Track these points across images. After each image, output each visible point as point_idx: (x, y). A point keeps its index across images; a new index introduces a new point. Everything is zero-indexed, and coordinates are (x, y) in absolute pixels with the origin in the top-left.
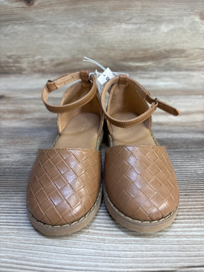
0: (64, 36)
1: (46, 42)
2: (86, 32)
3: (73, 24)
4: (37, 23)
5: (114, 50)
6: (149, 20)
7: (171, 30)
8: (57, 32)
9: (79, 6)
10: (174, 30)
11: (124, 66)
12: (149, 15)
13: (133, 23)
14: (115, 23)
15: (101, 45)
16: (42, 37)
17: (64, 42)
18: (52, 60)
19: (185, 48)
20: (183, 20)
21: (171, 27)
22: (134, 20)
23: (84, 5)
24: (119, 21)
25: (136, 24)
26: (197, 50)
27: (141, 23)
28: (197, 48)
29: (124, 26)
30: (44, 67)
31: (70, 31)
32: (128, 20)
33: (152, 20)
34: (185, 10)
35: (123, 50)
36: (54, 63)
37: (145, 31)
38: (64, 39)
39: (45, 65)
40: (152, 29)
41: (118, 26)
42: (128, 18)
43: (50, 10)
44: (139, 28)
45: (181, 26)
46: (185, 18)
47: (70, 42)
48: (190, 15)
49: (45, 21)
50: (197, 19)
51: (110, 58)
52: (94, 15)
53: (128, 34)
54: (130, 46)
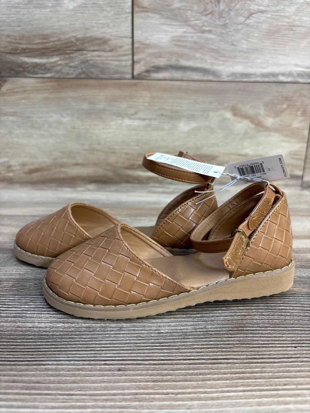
0: (42, 132)
1: (15, 140)
2: (74, 128)
3: (56, 117)
4: (5, 115)
5: (114, 153)
6: (162, 115)
7: (193, 129)
8: (32, 127)
9: (64, 94)
10: (197, 129)
11: (129, 176)
12: (161, 109)
13: (139, 119)
14: (114, 117)
15: (95, 146)
16: (10, 132)
17: (42, 140)
18: (24, 165)
19: (216, 154)
20: (208, 116)
21: (193, 125)
22: (141, 115)
23: (71, 94)
24: (119, 115)
25: (144, 119)
26: (233, 157)
27: (150, 119)
28: (232, 154)
29: (127, 122)
30: (11, 174)
31: (50, 126)
32: (132, 115)
33: (166, 116)
34: (211, 103)
35: (127, 154)
36: (27, 168)
37: (156, 129)
38: (42, 136)
39: (13, 171)
40: (167, 127)
41: (119, 122)
42: (133, 112)
43: (23, 98)
44: (149, 126)
45: (207, 124)
46: (211, 114)
47: (51, 141)
48: (218, 109)
49: (15, 112)
50: (228, 115)
51: (109, 164)
52: (85, 106)
53: (134, 132)
54: (137, 148)
